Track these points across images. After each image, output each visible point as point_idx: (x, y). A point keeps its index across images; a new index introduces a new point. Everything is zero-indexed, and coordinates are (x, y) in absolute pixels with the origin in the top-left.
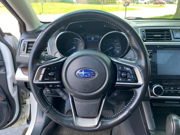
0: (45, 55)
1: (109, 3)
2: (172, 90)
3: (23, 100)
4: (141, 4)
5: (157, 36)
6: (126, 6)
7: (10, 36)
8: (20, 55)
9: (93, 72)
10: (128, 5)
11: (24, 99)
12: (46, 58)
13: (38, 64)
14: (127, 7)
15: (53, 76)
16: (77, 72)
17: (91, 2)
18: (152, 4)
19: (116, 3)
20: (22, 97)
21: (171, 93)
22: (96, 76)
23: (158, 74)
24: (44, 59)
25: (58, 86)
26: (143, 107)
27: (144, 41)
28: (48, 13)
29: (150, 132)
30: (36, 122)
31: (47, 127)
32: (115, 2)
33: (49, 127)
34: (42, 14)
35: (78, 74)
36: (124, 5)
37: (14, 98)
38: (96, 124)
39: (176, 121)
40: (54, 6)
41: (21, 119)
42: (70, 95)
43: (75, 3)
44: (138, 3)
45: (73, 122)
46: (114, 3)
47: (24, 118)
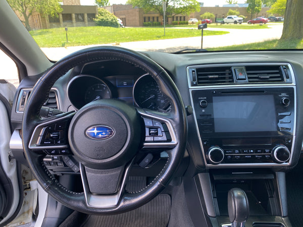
0: (49, 109)
1: (177, 24)
2: (237, 153)
3: (25, 182)
4: (228, 23)
5: (212, 77)
6: (202, 28)
7: (5, 84)
8: (18, 112)
9: (109, 129)
10: (205, 26)
11: (28, 181)
12: (50, 114)
13: (35, 122)
14: (204, 29)
15: (57, 139)
16: (88, 131)
17: (146, 23)
18: (246, 24)
19: (187, 23)
20: (24, 178)
21: (236, 159)
22: (114, 135)
23: (216, 131)
24: (46, 114)
25: (63, 151)
26: (201, 181)
27: (193, 85)
28: (77, 43)
29: (211, 218)
30: (45, 217)
31: (63, 223)
32: (185, 22)
33: (67, 225)
34: (66, 45)
35: (88, 134)
36: (199, 28)
37: (10, 178)
38: (116, 203)
39: (239, 197)
40: (87, 31)
41: (24, 213)
42: (81, 164)
43: (121, 26)
44: (223, 23)
45: (84, 202)
46: (184, 24)
47: (28, 212)
